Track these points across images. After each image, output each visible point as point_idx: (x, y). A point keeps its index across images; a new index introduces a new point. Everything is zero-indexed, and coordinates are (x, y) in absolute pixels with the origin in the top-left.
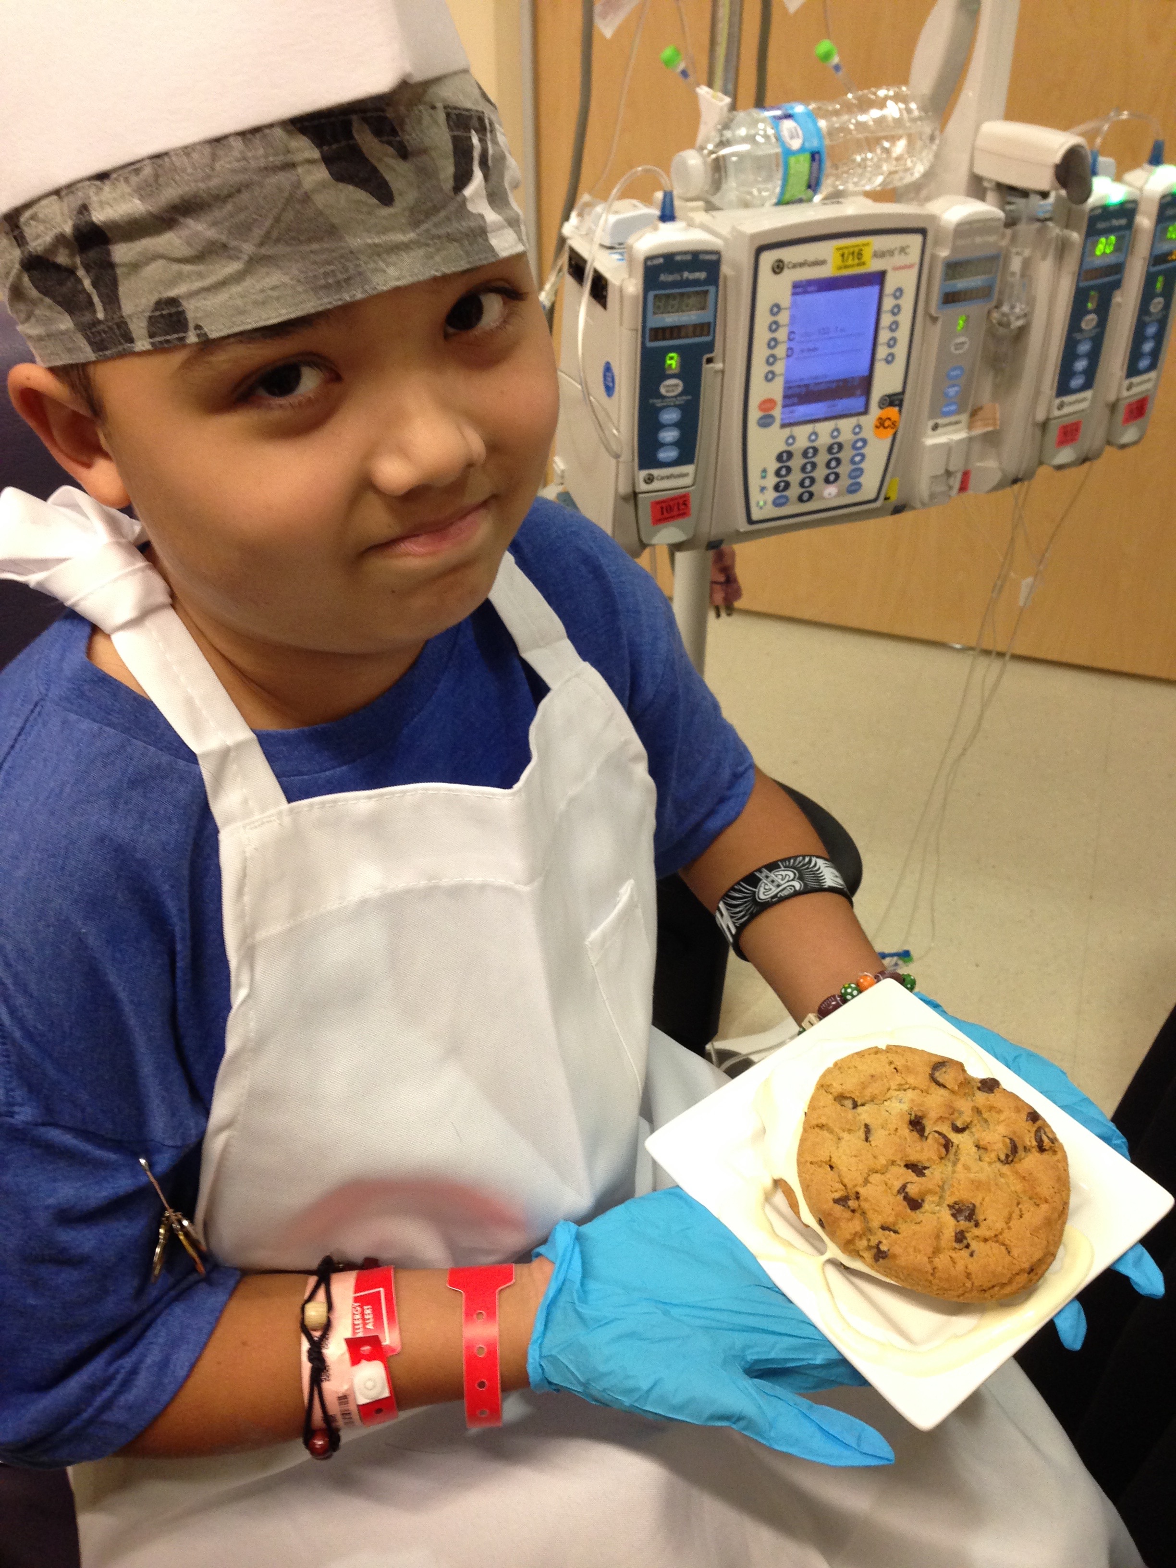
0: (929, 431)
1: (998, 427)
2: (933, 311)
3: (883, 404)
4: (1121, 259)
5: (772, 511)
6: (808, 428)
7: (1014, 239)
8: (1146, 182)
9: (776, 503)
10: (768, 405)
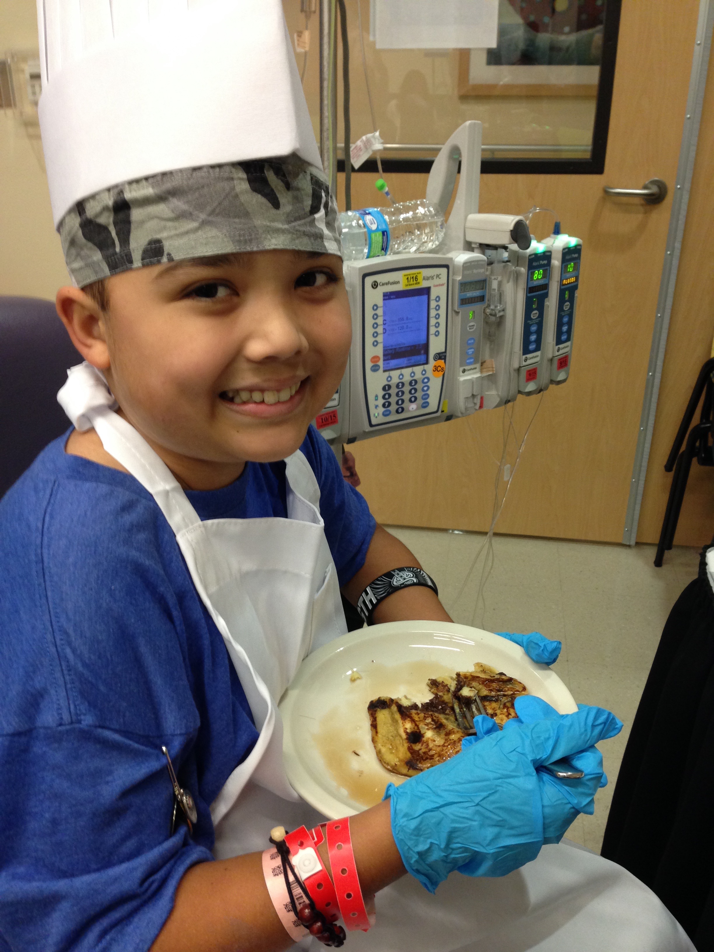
0: (461, 374)
1: (495, 372)
2: (456, 308)
3: (436, 358)
4: (547, 282)
5: (382, 419)
6: (398, 372)
7: (492, 272)
8: (554, 243)
9: (385, 415)
10: (376, 360)
